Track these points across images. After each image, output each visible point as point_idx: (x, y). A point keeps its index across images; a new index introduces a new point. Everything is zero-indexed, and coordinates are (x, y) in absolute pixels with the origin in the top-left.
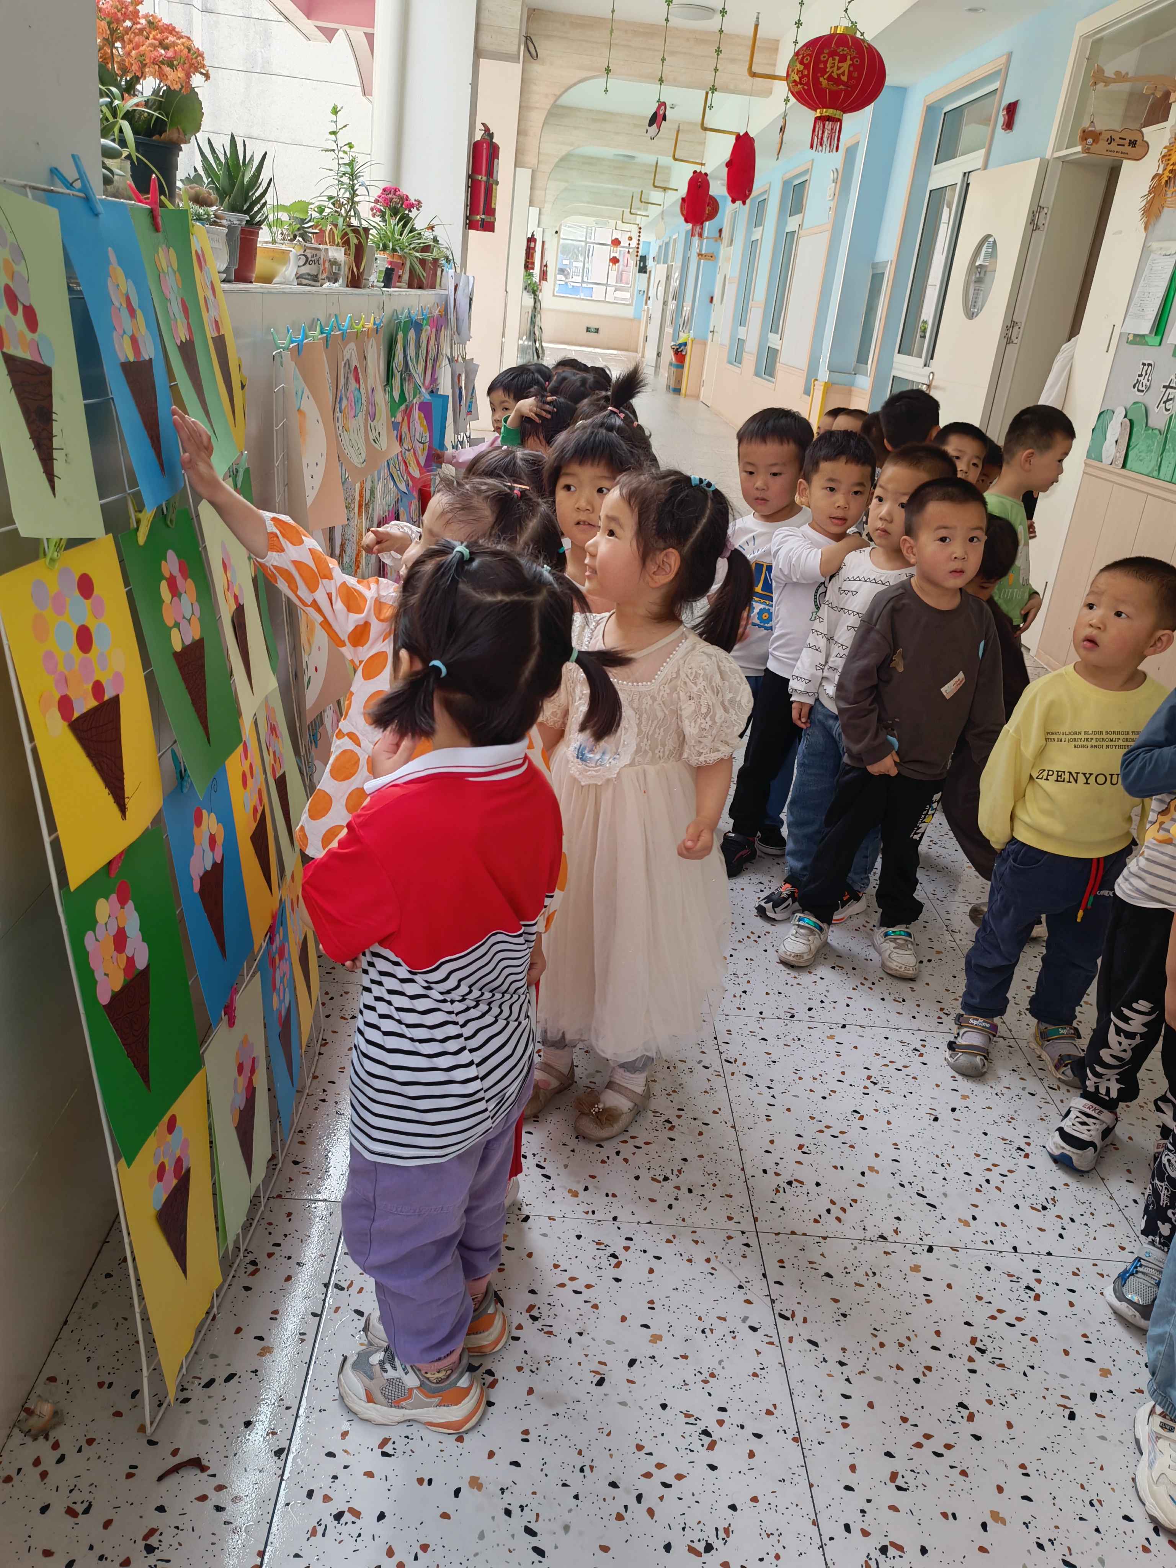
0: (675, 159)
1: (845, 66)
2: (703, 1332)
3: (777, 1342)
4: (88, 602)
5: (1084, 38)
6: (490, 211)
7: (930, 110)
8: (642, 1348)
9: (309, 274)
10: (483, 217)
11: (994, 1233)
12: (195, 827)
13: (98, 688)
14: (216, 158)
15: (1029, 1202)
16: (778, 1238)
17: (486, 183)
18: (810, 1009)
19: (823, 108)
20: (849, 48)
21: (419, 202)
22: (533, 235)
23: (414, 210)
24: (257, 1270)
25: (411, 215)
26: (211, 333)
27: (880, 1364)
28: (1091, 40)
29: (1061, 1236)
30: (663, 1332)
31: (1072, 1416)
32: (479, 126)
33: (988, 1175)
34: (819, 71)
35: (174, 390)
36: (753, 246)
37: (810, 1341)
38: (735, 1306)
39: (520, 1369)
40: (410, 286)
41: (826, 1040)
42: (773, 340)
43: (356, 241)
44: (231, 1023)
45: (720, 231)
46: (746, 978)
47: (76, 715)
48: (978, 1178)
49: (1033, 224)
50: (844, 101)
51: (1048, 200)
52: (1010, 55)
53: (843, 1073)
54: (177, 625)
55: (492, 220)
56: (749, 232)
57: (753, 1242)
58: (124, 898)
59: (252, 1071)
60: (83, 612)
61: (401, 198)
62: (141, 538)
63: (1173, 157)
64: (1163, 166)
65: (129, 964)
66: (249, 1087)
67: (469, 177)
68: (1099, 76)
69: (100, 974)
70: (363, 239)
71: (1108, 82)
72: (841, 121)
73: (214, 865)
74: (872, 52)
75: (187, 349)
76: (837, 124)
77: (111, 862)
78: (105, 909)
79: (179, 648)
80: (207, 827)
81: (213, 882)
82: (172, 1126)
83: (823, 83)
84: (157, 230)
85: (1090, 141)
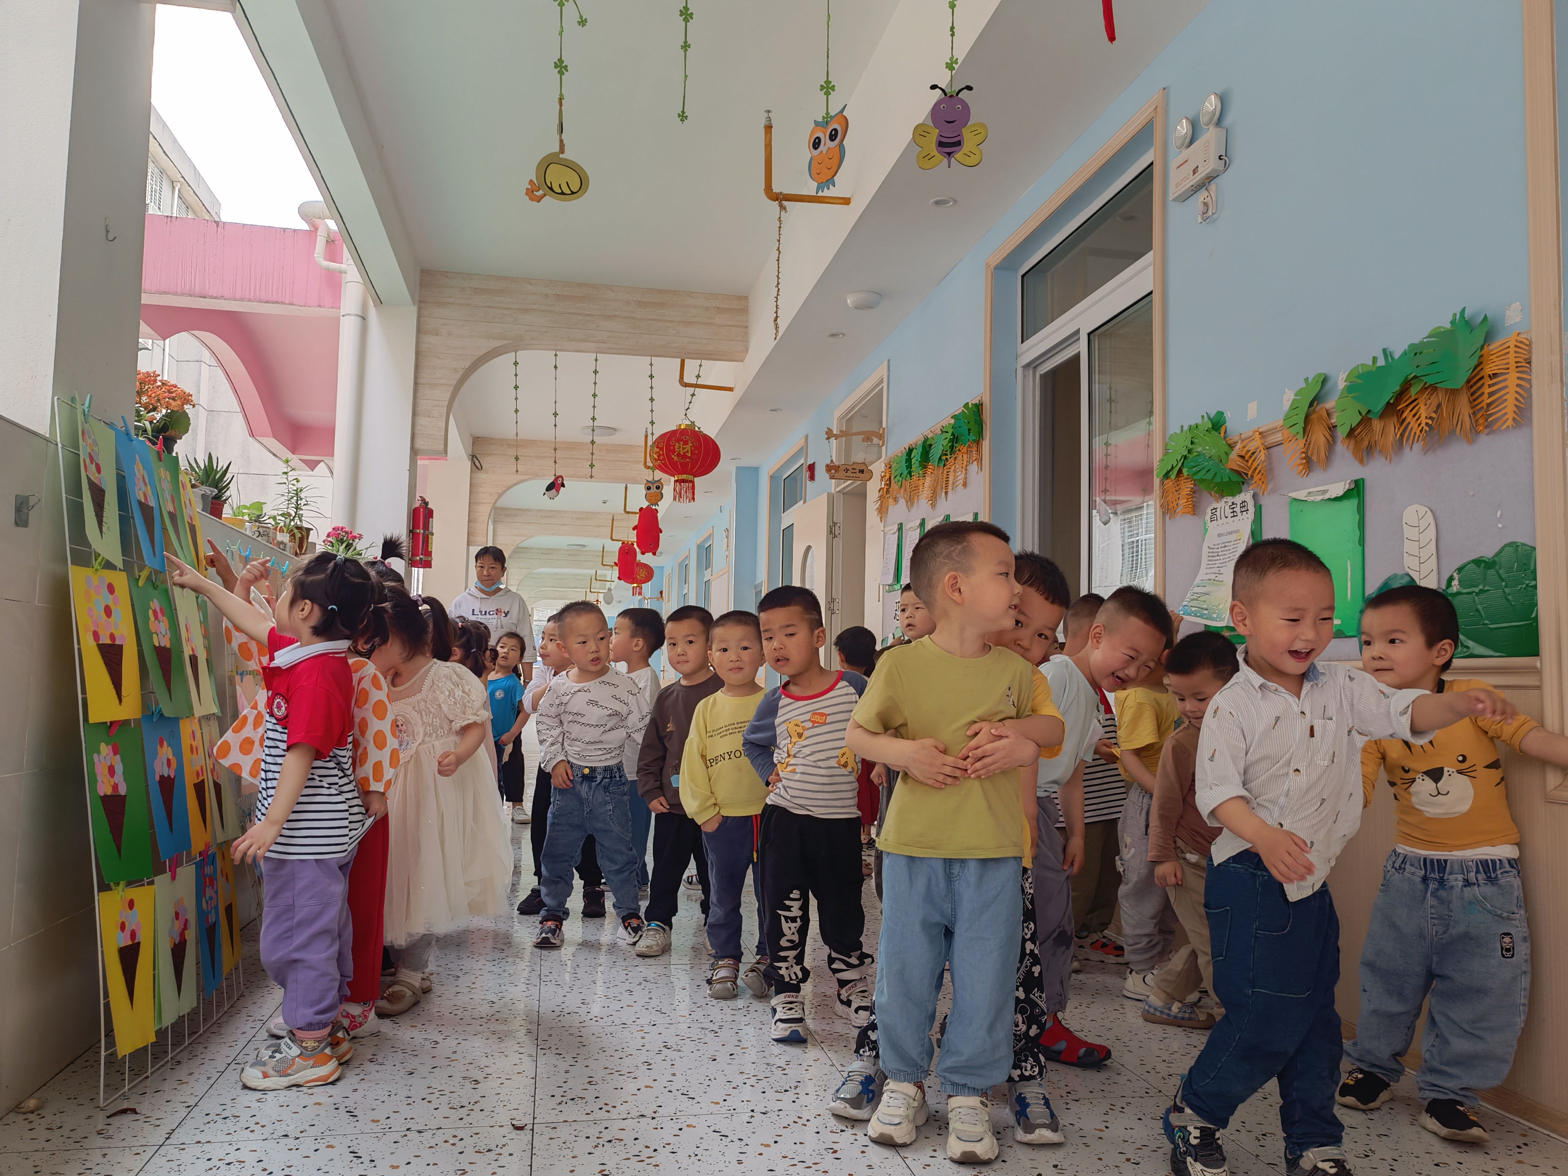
0: (613, 540)
1: (688, 447)
3: (534, 1056)
4: (111, 596)
5: (841, 419)
6: (428, 554)
7: (773, 478)
8: (442, 1063)
10: (421, 557)
12: (158, 747)
13: (112, 637)
14: (199, 467)
17: (423, 534)
19: (679, 474)
20: (690, 436)
23: (357, 540)
25: (355, 542)
26: (187, 519)
28: (845, 420)
32: (418, 498)
34: (670, 450)
35: (164, 529)
44: (173, 878)
45: (661, 593)
47: (100, 642)
49: (831, 533)
50: (692, 468)
51: (839, 518)
52: (807, 437)
54: (156, 633)
55: (430, 559)
56: (680, 588)
58: (116, 752)
59: (185, 927)
60: (109, 600)
61: (347, 533)
62: (141, 583)
63: (888, 477)
64: (883, 483)
65: (115, 787)
66: (182, 934)
67: (410, 531)
68: (829, 434)
69: (99, 778)
70: (304, 534)
71: (837, 437)
72: (693, 482)
73: (169, 776)
74: (707, 439)
75: (173, 516)
76: (690, 485)
77: (111, 723)
78: (105, 749)
79: (157, 645)
80: (166, 752)
81: (167, 785)
82: (131, 904)
83: (675, 458)
84: (161, 460)
85: (833, 471)
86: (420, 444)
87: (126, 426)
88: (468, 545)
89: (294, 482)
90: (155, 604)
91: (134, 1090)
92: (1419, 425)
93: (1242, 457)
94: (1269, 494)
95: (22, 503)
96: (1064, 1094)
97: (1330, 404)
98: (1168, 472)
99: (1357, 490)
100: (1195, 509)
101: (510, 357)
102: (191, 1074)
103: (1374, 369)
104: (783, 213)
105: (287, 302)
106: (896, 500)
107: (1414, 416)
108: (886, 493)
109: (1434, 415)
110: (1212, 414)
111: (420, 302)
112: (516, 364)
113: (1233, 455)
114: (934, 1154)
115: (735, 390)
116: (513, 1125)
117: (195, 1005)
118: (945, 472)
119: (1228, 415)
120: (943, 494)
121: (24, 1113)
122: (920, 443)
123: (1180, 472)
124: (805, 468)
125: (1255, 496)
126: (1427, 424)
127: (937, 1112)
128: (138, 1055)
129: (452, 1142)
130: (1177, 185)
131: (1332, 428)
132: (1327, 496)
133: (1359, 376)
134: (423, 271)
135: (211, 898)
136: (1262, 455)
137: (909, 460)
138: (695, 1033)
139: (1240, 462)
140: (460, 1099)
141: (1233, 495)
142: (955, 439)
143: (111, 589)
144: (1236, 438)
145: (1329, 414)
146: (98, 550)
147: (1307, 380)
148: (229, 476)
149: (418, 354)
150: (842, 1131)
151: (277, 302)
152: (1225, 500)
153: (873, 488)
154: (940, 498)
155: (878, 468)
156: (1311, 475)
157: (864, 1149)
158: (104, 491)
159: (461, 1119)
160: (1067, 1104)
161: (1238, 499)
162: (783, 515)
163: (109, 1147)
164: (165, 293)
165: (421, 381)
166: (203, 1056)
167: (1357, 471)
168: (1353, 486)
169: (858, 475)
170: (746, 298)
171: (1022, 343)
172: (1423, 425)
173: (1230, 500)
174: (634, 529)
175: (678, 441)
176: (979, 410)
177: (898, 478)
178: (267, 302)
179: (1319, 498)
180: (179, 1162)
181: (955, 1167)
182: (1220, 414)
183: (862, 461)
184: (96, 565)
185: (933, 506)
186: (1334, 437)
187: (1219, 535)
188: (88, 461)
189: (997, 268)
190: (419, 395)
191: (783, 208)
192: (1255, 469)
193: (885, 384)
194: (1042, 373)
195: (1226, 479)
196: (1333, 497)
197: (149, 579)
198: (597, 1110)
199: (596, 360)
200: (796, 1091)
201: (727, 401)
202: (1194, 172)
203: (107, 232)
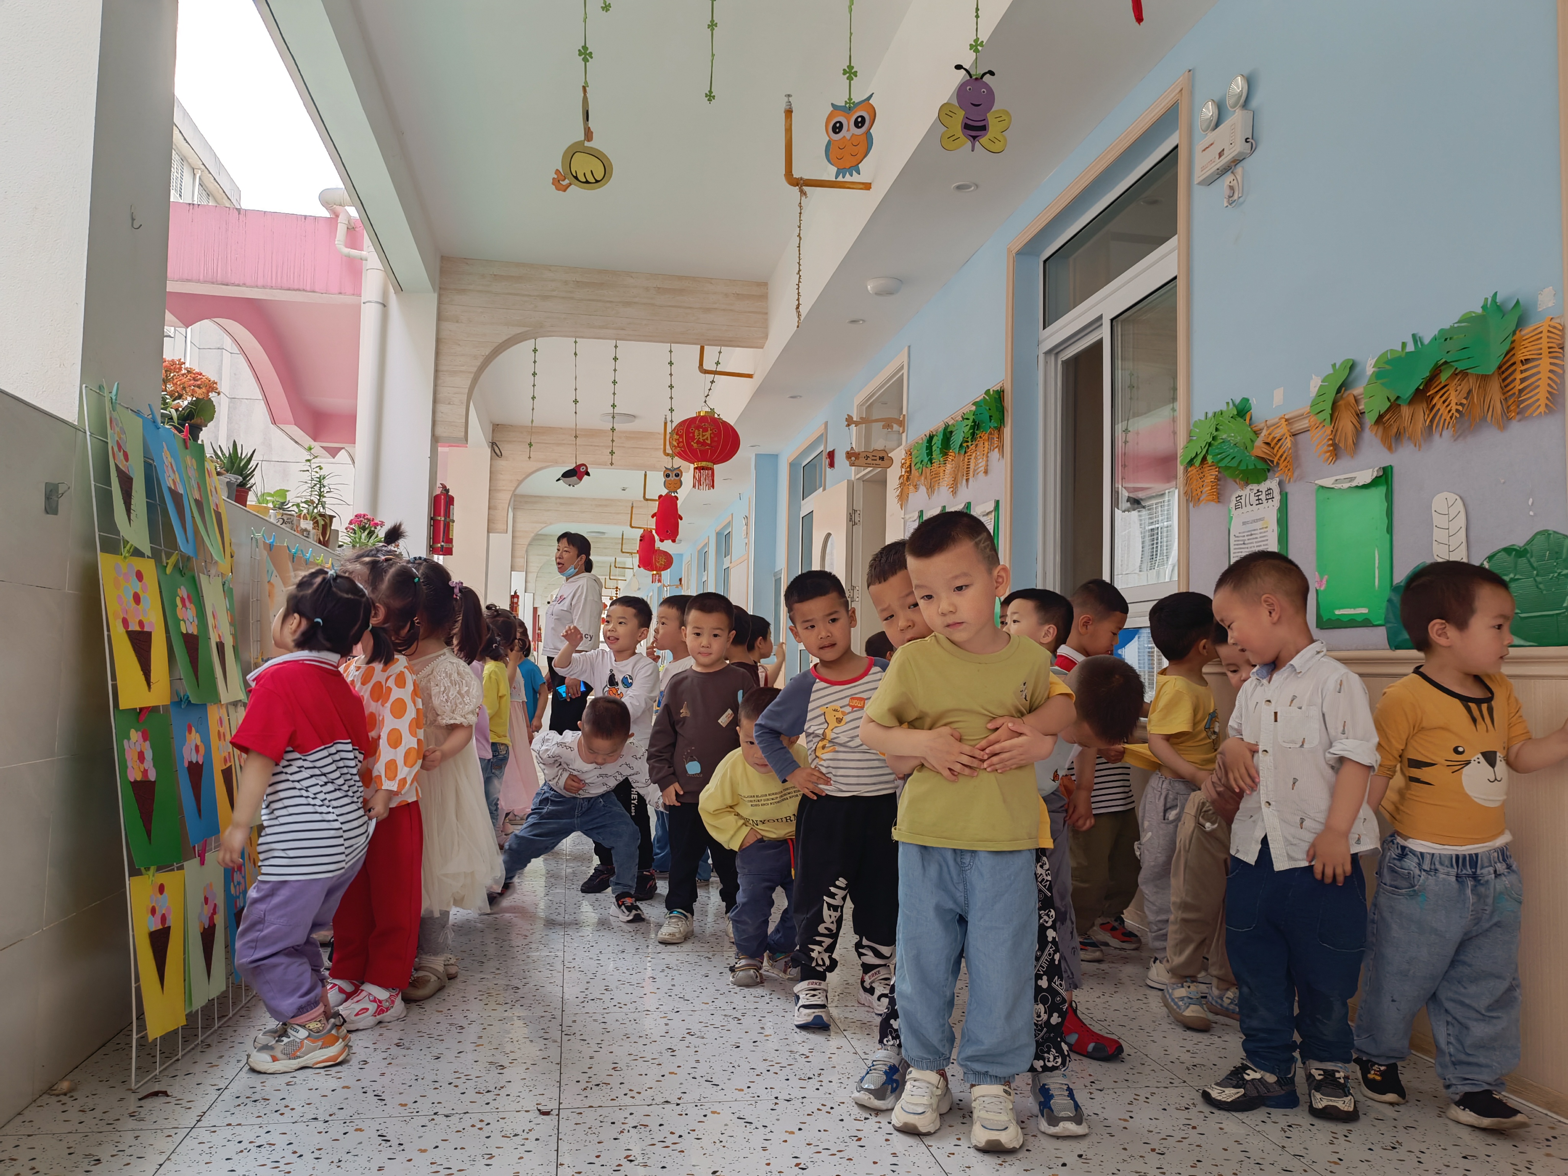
1: (708, 434)
4: (140, 584)
6: (450, 541)
7: (793, 465)
10: (443, 545)
12: (187, 733)
13: (141, 623)
14: (224, 454)
17: (444, 521)
19: (699, 461)
20: (709, 423)
22: (515, 593)
23: (379, 527)
25: (376, 530)
26: (213, 507)
32: (439, 485)
34: (690, 437)
43: (323, 523)
44: (202, 863)
45: (680, 580)
47: (130, 630)
49: (851, 519)
50: (713, 454)
51: (859, 505)
52: (826, 423)
54: (183, 620)
55: (451, 546)
58: (145, 737)
59: (214, 912)
60: (137, 587)
61: (369, 520)
62: (169, 570)
63: (908, 464)
64: (904, 470)
65: (145, 772)
66: (211, 919)
67: (432, 518)
68: (850, 421)
69: (129, 764)
70: (328, 521)
71: (857, 424)
72: (712, 470)
73: (197, 762)
74: (726, 425)
75: (199, 504)
76: (710, 472)
77: (141, 709)
78: (135, 735)
79: (185, 632)
80: (194, 738)
81: (196, 771)
82: (162, 889)
83: (695, 446)
84: (187, 448)
85: (853, 458)
86: (440, 431)
87: (152, 413)
88: (488, 532)
89: (317, 470)
90: (183, 592)
91: (166, 1073)
92: (1449, 411)
93: (1268, 444)
94: (1295, 481)
95: (51, 491)
96: (1088, 1084)
97: (1357, 390)
98: (1192, 460)
99: (1385, 477)
100: (1219, 497)
101: (529, 344)
102: (221, 1057)
103: (1403, 355)
104: (803, 198)
105: (308, 288)
106: (916, 487)
107: (1444, 402)
108: (907, 480)
109: (1464, 401)
110: (1237, 401)
111: (440, 288)
112: (535, 350)
113: (1259, 442)
114: (958, 1142)
115: (755, 376)
116: (539, 1110)
117: (224, 988)
118: (966, 460)
119: (1253, 402)
120: (964, 481)
121: (58, 1095)
122: (941, 429)
123: (1204, 459)
124: (825, 455)
125: (1280, 484)
126: (1457, 411)
127: (961, 1100)
128: (169, 1038)
129: (479, 1126)
130: (1203, 168)
131: (1360, 415)
132: (1354, 484)
133: (1388, 362)
134: (443, 258)
135: (239, 883)
136: (1288, 443)
137: (929, 448)
138: (718, 1020)
139: (1265, 449)
140: (486, 1084)
141: (1259, 483)
142: (976, 426)
143: (139, 576)
144: (1262, 425)
145: (1357, 401)
146: (126, 538)
147: (1334, 365)
148: (253, 464)
149: (438, 341)
150: (866, 1119)
151: (299, 290)
152: (1250, 487)
153: (894, 475)
154: (961, 485)
155: (898, 455)
156: (1338, 462)
157: (888, 1137)
158: (131, 479)
159: (488, 1104)
160: (1091, 1093)
161: (1263, 487)
162: (803, 502)
163: (141, 1130)
164: (188, 280)
165: (441, 368)
166: (230, 1039)
167: (1385, 458)
168: (1381, 473)
169: (880, 462)
170: (765, 284)
171: (1044, 328)
172: (1453, 411)
173: (1255, 487)
174: (653, 517)
175: (698, 428)
176: (1000, 397)
177: (919, 465)
178: (289, 289)
179: (1346, 485)
180: (210, 1145)
181: (979, 1155)
182: (1246, 400)
183: (882, 448)
184: (125, 553)
185: (954, 493)
186: (1361, 424)
187: (1244, 523)
188: (116, 449)
189: (1019, 253)
190: (440, 382)
191: (803, 193)
192: (1281, 456)
193: (905, 371)
194: (1064, 359)
195: (1251, 467)
196: (1361, 484)
197: (176, 566)
198: (621, 1096)
199: (616, 347)
200: (820, 1079)
201: (747, 387)
202: (1220, 155)
203: (133, 219)
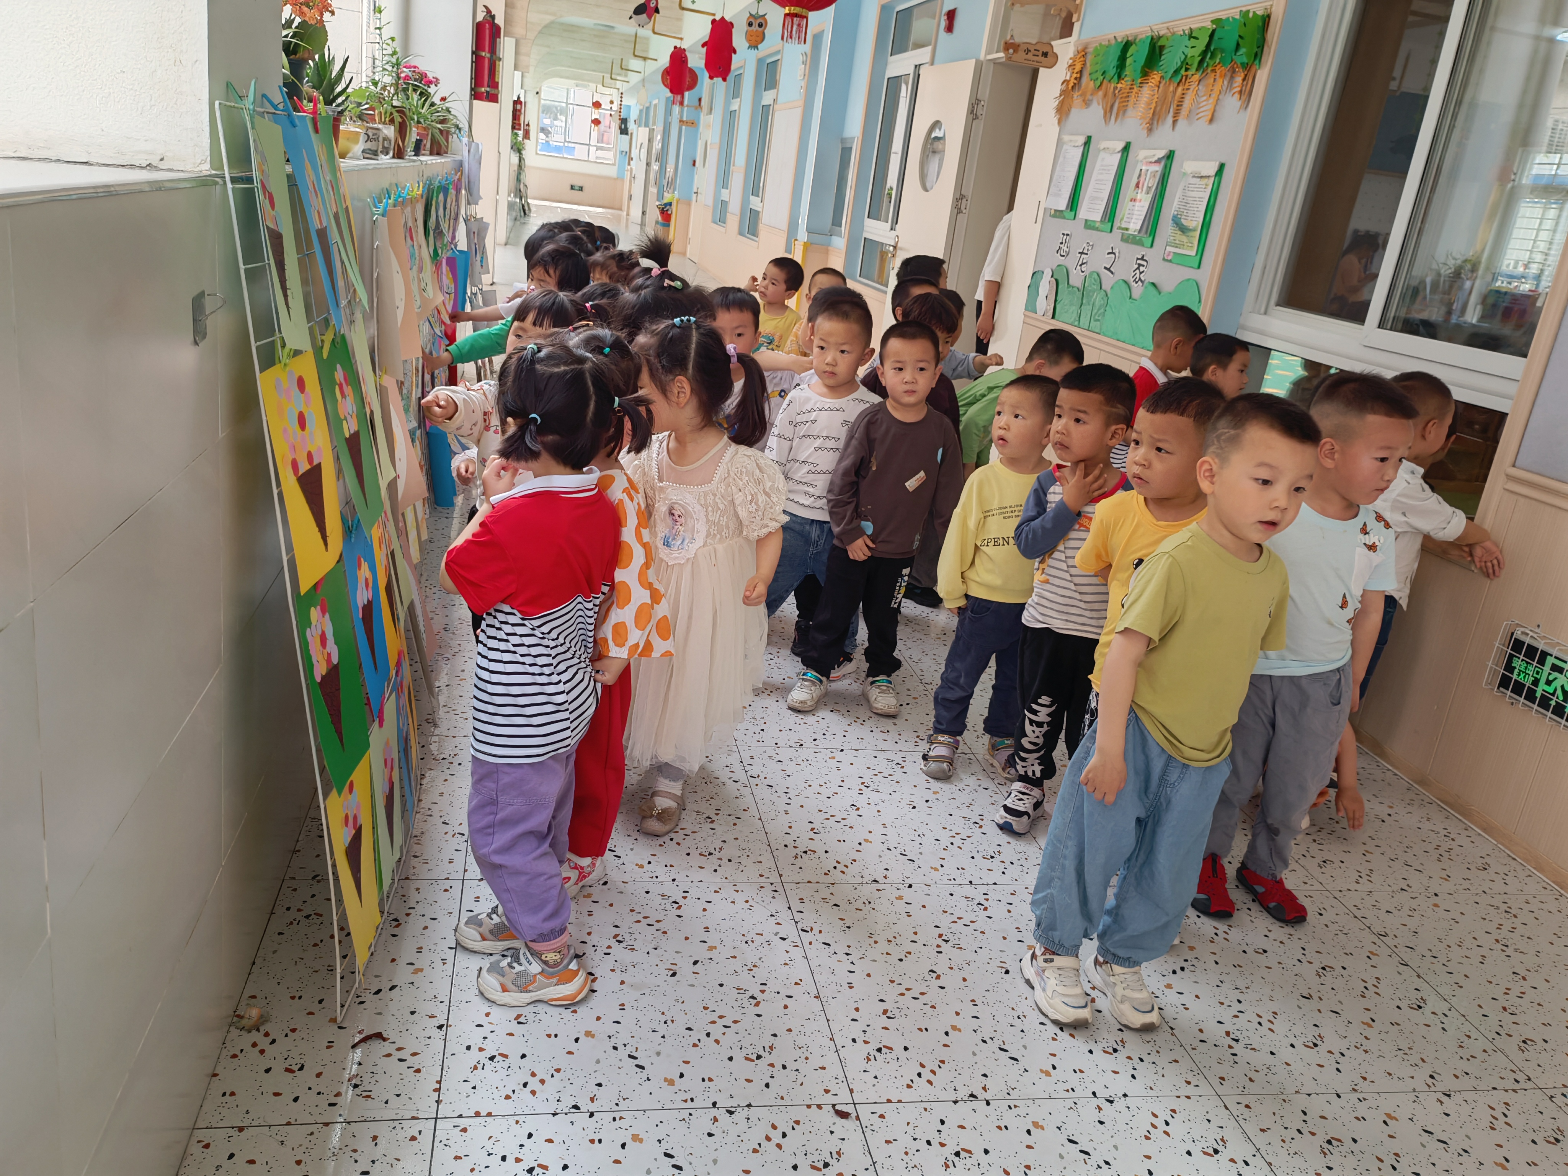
0: (655, 33)
2: (746, 942)
3: (799, 944)
4: (303, 396)
6: (495, 85)
7: (884, 9)
8: (701, 952)
9: (370, 150)
10: (488, 89)
11: (956, 874)
12: (358, 570)
13: (310, 457)
15: (981, 854)
16: (798, 886)
17: (490, 60)
18: (815, 740)
19: (791, 6)
21: (437, 79)
22: (519, 98)
23: (433, 86)
24: (400, 924)
25: (429, 90)
27: (875, 952)
29: (1003, 873)
30: (717, 944)
31: (1007, 972)
32: (481, 7)
33: (952, 840)
36: (731, 117)
37: (824, 943)
38: (769, 927)
39: (613, 971)
40: (431, 154)
41: (828, 760)
42: (755, 202)
43: (400, 120)
44: (383, 725)
45: (700, 100)
46: (763, 721)
47: (300, 473)
48: (945, 842)
49: (973, 113)
50: (809, 2)
51: (985, 94)
53: (843, 781)
54: (346, 418)
55: (496, 92)
56: (727, 103)
57: (779, 888)
58: (324, 611)
59: (392, 768)
60: (301, 403)
61: (419, 75)
62: (325, 356)
63: (1078, 68)
64: (1070, 75)
65: (329, 659)
66: (390, 779)
67: (474, 54)
69: (313, 661)
70: (405, 117)
72: (807, 18)
73: (368, 601)
76: (804, 20)
77: (320, 580)
78: (315, 613)
79: (348, 435)
80: (364, 572)
81: (368, 613)
82: (352, 787)
84: (317, 132)
85: (1011, 51)
89: (390, 42)
90: (339, 375)
95: (198, 305)
106: (1087, 103)
108: (1073, 89)
116: (832, 1106)
118: (1179, 93)
120: (1170, 121)
121: (249, 1031)
122: (1148, 39)
124: (941, 12)
129: (776, 1140)
137: (1121, 57)
140: (751, 1040)
142: (1209, 52)
143: (301, 385)
153: (1056, 79)
154: (1164, 123)
155: (1064, 53)
158: (282, 237)
159: (767, 1086)
162: (891, 59)
163: (375, 1121)
169: (1042, 59)
174: (703, 46)
176: (1261, 25)
177: (1097, 75)
185: (1150, 130)
188: (261, 196)
198: (916, 1079)
